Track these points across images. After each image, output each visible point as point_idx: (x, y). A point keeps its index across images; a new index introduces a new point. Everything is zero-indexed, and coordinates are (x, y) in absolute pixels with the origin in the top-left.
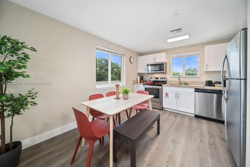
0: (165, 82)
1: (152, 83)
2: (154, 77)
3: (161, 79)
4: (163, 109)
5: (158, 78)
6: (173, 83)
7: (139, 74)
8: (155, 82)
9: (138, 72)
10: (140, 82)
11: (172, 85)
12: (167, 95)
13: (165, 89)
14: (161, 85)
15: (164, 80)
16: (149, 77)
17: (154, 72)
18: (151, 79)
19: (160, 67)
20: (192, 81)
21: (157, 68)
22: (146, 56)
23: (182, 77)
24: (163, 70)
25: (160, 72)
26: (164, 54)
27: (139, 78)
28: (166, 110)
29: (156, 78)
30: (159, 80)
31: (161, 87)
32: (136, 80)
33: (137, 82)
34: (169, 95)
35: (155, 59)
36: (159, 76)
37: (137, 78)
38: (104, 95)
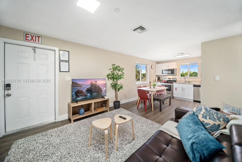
0: (175, 81)
1: (166, 82)
2: (167, 78)
3: (172, 79)
4: (173, 98)
5: (170, 79)
6: (181, 82)
7: (157, 76)
8: (168, 81)
9: (156, 75)
10: (158, 81)
11: (180, 83)
12: (176, 89)
13: (175, 85)
14: (172, 83)
15: (174, 80)
16: (164, 78)
17: (167, 75)
18: (165, 79)
19: (172, 72)
20: (194, 80)
21: (170, 72)
22: (162, 64)
23: (187, 78)
24: (174, 74)
25: (172, 74)
26: (175, 63)
27: (157, 78)
28: (176, 98)
29: (169, 79)
30: (171, 79)
31: (173, 84)
32: (155, 79)
33: (156, 81)
34: (178, 89)
35: (168, 66)
36: (171, 77)
37: (156, 79)
38: (142, 87)
